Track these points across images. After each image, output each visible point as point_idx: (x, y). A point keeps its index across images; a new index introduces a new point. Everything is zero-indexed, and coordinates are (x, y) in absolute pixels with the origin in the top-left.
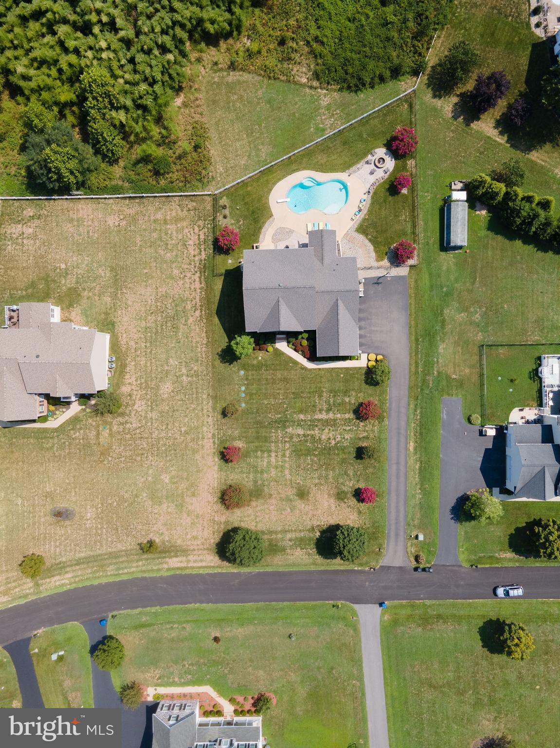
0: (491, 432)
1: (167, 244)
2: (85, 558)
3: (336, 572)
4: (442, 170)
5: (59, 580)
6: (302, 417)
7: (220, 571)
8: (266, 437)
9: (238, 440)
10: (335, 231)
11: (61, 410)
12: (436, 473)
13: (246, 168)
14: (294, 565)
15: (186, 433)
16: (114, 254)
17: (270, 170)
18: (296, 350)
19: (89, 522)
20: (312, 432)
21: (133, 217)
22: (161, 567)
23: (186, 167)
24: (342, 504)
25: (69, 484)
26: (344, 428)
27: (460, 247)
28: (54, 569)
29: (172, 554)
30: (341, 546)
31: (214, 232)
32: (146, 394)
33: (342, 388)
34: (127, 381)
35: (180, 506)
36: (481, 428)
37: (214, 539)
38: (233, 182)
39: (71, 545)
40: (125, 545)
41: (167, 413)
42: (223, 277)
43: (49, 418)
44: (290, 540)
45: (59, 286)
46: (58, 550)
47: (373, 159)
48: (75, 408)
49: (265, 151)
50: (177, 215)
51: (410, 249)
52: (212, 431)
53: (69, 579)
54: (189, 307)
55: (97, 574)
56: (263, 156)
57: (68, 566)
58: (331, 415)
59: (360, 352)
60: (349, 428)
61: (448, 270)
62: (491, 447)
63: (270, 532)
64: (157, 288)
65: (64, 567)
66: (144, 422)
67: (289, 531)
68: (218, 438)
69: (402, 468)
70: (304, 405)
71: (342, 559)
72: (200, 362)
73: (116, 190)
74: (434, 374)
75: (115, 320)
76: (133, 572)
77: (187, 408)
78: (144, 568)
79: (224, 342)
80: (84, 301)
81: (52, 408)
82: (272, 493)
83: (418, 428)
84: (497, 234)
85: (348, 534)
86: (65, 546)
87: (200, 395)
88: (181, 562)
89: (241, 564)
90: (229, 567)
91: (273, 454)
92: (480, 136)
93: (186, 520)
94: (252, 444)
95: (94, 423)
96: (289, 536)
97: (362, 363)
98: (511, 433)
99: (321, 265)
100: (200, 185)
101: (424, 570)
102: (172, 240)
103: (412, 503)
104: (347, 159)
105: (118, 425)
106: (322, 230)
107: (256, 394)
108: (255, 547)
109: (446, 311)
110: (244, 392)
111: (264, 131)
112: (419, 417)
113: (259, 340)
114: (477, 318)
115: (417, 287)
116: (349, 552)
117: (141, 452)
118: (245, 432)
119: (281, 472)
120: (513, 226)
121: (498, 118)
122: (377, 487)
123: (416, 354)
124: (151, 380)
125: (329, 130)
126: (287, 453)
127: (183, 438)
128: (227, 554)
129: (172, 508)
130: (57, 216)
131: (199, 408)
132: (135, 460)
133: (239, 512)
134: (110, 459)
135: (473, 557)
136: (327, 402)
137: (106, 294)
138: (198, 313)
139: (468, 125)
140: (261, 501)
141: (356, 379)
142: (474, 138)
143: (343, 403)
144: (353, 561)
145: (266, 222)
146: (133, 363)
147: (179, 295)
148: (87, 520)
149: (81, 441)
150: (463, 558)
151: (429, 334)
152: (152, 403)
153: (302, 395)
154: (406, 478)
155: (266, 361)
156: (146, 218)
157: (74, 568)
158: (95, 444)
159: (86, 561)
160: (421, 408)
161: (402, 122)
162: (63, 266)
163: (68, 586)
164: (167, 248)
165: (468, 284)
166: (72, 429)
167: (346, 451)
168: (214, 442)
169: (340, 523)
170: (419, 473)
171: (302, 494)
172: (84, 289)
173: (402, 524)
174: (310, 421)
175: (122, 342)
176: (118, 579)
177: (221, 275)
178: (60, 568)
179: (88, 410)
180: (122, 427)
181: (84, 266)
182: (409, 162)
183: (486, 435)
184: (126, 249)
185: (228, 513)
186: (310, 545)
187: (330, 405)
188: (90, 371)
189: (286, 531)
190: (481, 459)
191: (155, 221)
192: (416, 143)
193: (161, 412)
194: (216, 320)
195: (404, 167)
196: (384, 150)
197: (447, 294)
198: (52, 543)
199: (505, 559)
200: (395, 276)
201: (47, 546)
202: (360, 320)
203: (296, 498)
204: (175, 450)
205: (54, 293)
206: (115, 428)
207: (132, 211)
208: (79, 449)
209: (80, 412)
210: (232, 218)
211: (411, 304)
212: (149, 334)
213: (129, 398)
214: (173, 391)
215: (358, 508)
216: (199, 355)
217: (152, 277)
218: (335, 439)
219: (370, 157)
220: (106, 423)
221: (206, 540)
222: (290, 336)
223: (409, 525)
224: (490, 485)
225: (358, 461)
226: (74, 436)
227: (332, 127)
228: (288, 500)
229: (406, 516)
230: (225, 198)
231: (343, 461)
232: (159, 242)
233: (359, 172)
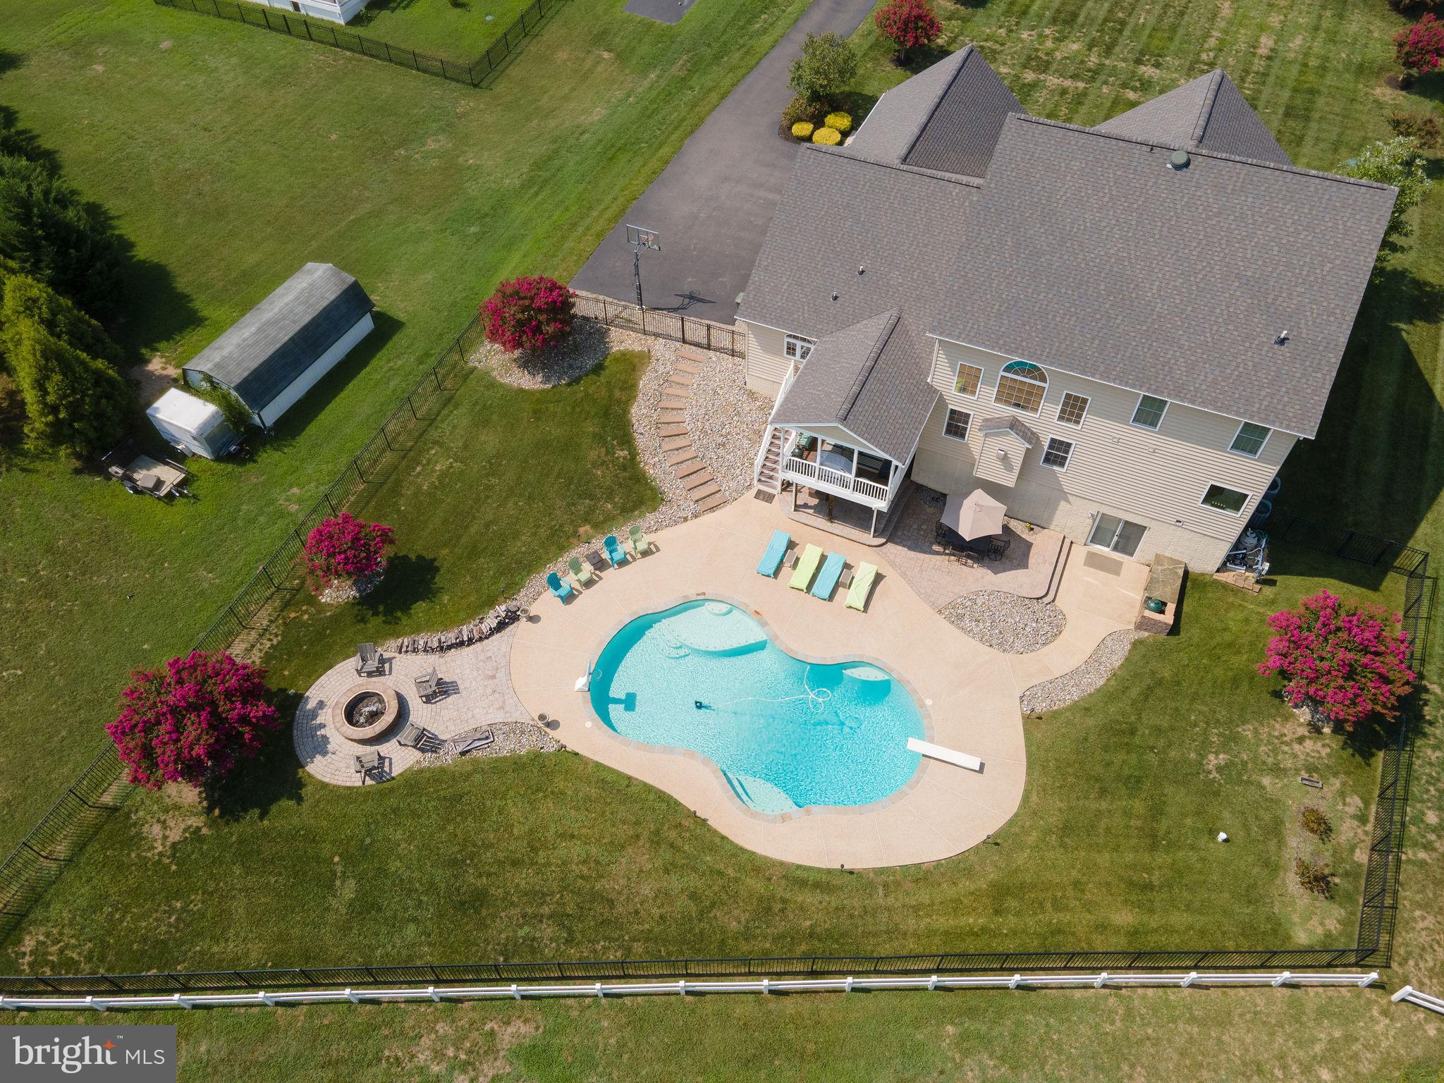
9: (1386, 100)
20: (1108, 62)
47: (389, 749)
58: (1030, 76)
74: (659, 76)
91: (1263, 51)
94: (1335, 84)
99: (908, 320)
104: (514, 808)
109: (513, 182)
112: (763, 17)
114: (437, 141)
119: (1245, 17)
123: (680, 120)
145: (1074, 707)
151: (608, 149)
160: (743, 29)
165: (392, 217)
182: (256, 658)
195: (288, 647)
196: (318, 768)
197: (478, 217)
219: (400, 763)
230: (1302, 927)
233: (498, 717)
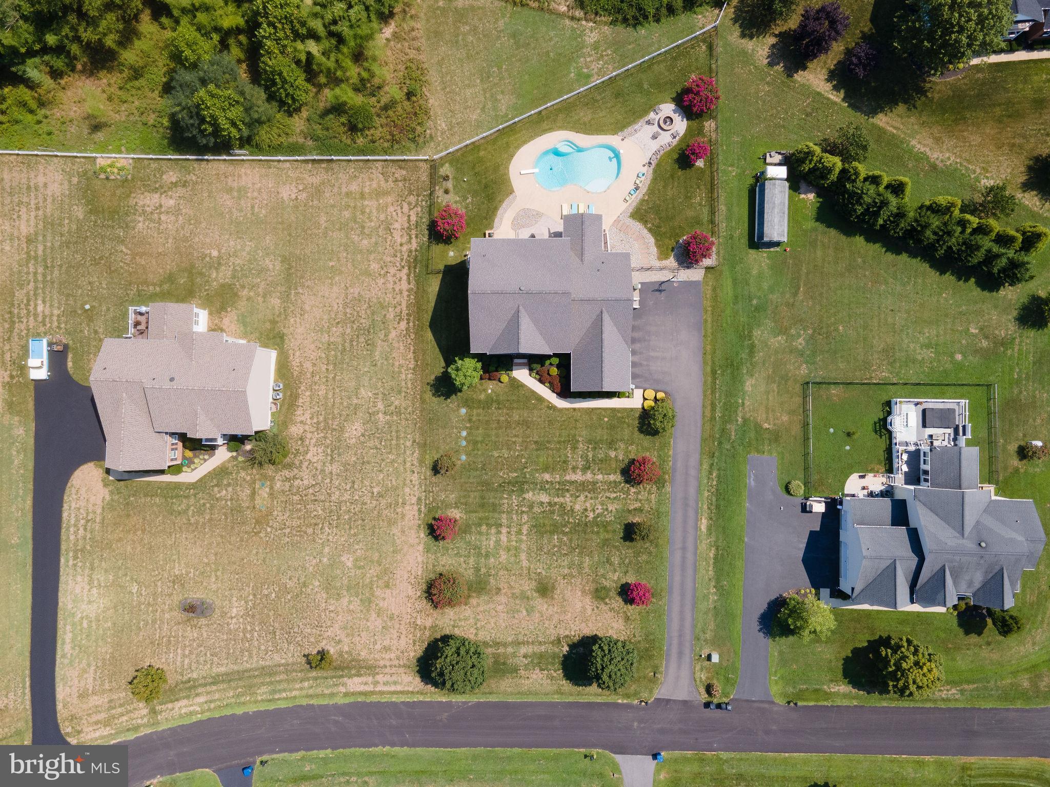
0: (819, 508)
1: (363, 227)
2: (227, 674)
3: (590, 705)
4: (752, 137)
5: (186, 706)
6: (547, 477)
7: (421, 698)
8: (494, 505)
9: (455, 508)
10: (601, 216)
11: (201, 457)
12: (739, 564)
13: (479, 126)
14: (530, 693)
15: (380, 495)
16: (288, 238)
17: (512, 129)
18: (541, 381)
19: (234, 620)
20: (561, 500)
21: (316, 187)
22: (335, 690)
23: (394, 122)
24: (602, 606)
25: (207, 564)
26: (608, 494)
27: (778, 244)
28: (180, 690)
29: (353, 672)
30: (599, 667)
31: (430, 213)
32: (325, 438)
33: (605, 438)
34: (299, 419)
35: (368, 602)
36: (804, 501)
37: (415, 651)
38: (459, 143)
39: (206, 654)
40: (285, 656)
41: (354, 466)
42: (441, 276)
43: (185, 469)
44: (525, 656)
45: (207, 281)
46: (187, 661)
47: (657, 117)
48: (223, 455)
49: (505, 102)
50: (380, 187)
51: (706, 244)
52: (417, 494)
53: (200, 705)
54: (391, 315)
55: (242, 699)
56: (503, 108)
57: (200, 685)
58: (589, 476)
59: (633, 387)
60: (615, 495)
61: (760, 275)
62: (818, 529)
63: (497, 644)
64: (347, 288)
65: (195, 687)
66: (320, 477)
67: (524, 644)
68: (426, 504)
69: (690, 556)
70: (550, 459)
71: (599, 686)
72: (403, 394)
73: (294, 149)
74: (737, 421)
75: (285, 331)
76: (295, 697)
77: (383, 460)
78: (311, 692)
79: (439, 366)
80: (242, 304)
81: (189, 454)
82: (501, 586)
83: (714, 499)
84: (829, 226)
85: (610, 651)
86: (198, 655)
87: (402, 442)
88: (366, 684)
89: (453, 689)
90: (435, 693)
91: (504, 530)
92: (807, 91)
93: (375, 622)
94: (474, 515)
95: (248, 478)
96: (523, 650)
97: (635, 402)
98: (848, 510)
99: (579, 261)
100: (413, 146)
101: (719, 706)
102: (371, 221)
103: (703, 606)
104: (619, 117)
105: (283, 481)
106: (582, 215)
107: (482, 442)
108: (473, 666)
109: (757, 333)
110: (465, 438)
111: (505, 74)
112: (715, 483)
113: (489, 365)
114: (801, 344)
115: (715, 298)
116: (610, 677)
117: (313, 521)
118: (465, 497)
119: (516, 556)
120: (851, 216)
121: (832, 67)
122: (652, 582)
123: (713, 392)
124: (334, 418)
125: (596, 77)
126: (525, 530)
127: (374, 502)
128: (433, 675)
129: (356, 605)
130: (210, 184)
131: (400, 460)
132: (305, 533)
133: (452, 613)
134: (269, 530)
135: (791, 690)
136: (585, 457)
137: (274, 295)
138: (403, 325)
139: (790, 76)
140: (485, 598)
141: (625, 425)
142: (798, 93)
143: (606, 460)
144: (615, 689)
145: (504, 200)
146: (308, 393)
147: (378, 298)
148: (232, 618)
149: (229, 503)
150: (776, 690)
151: (732, 365)
152: (332, 451)
153: (548, 445)
154: (695, 570)
155: (498, 395)
156: (336, 190)
157: (208, 688)
158: (248, 508)
159: (227, 678)
160: (718, 470)
161: (697, 69)
162: (215, 253)
163: (199, 716)
164: (362, 233)
165: (788, 296)
166: (216, 485)
167: (609, 528)
168: (420, 511)
169: (598, 633)
170: (714, 563)
171: (545, 589)
172: (243, 287)
173: (688, 636)
174: (559, 483)
175: (294, 363)
176: (271, 707)
177: (438, 273)
178: (190, 687)
179: (241, 459)
180: (287, 484)
181: (244, 254)
182: (707, 124)
183: (811, 512)
184: (305, 231)
185: (436, 613)
186: (553, 664)
187: (588, 461)
188: (245, 402)
189: (519, 643)
190: (803, 546)
191: (348, 194)
192: (717, 98)
193: (345, 464)
194: (429, 335)
195: (700, 131)
196: (672, 106)
197: (757, 309)
198: (179, 651)
199: (837, 694)
200: (685, 282)
201: (171, 655)
202: (634, 341)
203: (535, 595)
204: (363, 520)
205: (200, 290)
206: (278, 485)
207: (316, 180)
208: (225, 514)
209: (229, 461)
210: (456, 193)
211: (706, 321)
212: (333, 353)
213: (299, 442)
214: (363, 435)
215: (625, 612)
216: (403, 384)
217: (341, 273)
218: (594, 511)
219: (652, 115)
220: (265, 477)
221: (402, 652)
222: (534, 361)
223: (698, 639)
224: (817, 584)
225: (627, 543)
226: (218, 496)
227: (600, 72)
228: (524, 597)
229: (694, 626)
230: (447, 165)
231: (606, 543)
232: (352, 224)
233: (637, 135)
